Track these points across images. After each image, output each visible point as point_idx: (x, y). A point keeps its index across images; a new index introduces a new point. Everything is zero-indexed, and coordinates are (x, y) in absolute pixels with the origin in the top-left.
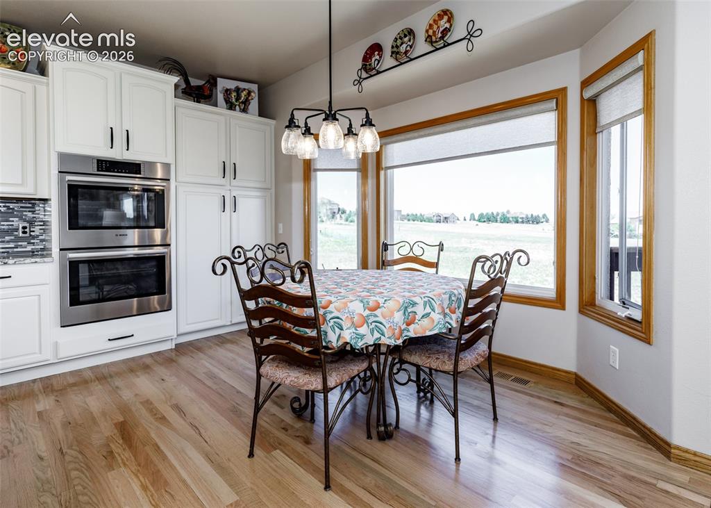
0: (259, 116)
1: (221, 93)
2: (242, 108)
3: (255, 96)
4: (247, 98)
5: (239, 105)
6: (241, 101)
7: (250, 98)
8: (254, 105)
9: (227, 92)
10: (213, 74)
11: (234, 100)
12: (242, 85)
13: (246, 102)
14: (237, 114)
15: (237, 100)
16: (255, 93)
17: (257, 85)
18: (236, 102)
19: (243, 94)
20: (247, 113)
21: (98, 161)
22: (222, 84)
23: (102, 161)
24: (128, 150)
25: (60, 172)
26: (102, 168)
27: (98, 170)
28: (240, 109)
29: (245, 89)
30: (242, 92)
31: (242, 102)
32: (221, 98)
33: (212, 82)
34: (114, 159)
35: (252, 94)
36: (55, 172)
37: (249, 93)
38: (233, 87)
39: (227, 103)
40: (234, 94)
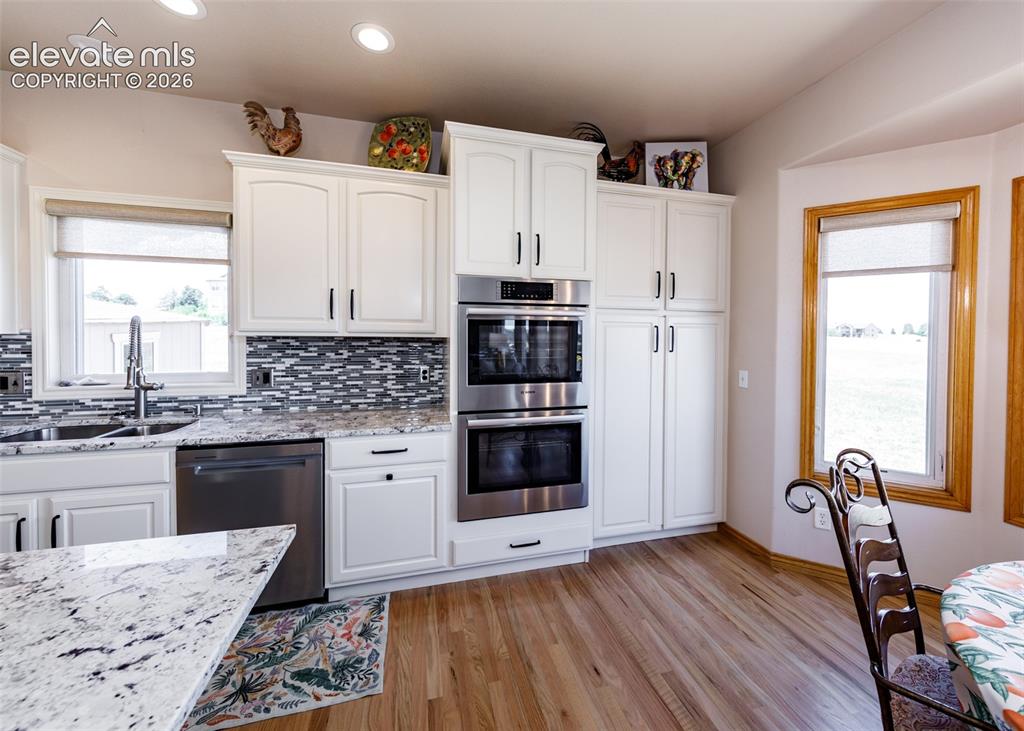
0: (710, 191)
1: (650, 164)
2: (683, 183)
3: (703, 161)
4: (690, 167)
5: (678, 180)
6: (680, 173)
7: (695, 166)
8: (701, 176)
9: (660, 162)
10: (638, 139)
11: (670, 173)
12: (681, 147)
13: (689, 174)
14: (675, 192)
15: (675, 172)
16: (702, 156)
17: (705, 143)
18: (673, 174)
19: (684, 162)
20: (690, 189)
21: (503, 283)
22: (653, 151)
23: (507, 283)
24: (537, 264)
25: (459, 303)
26: (507, 294)
27: (503, 298)
28: (680, 185)
29: (686, 153)
30: (683, 158)
31: (683, 175)
32: (650, 172)
33: (638, 150)
34: (521, 278)
35: (698, 158)
36: (454, 303)
37: (693, 159)
38: (668, 153)
39: (659, 180)
40: (670, 164)
